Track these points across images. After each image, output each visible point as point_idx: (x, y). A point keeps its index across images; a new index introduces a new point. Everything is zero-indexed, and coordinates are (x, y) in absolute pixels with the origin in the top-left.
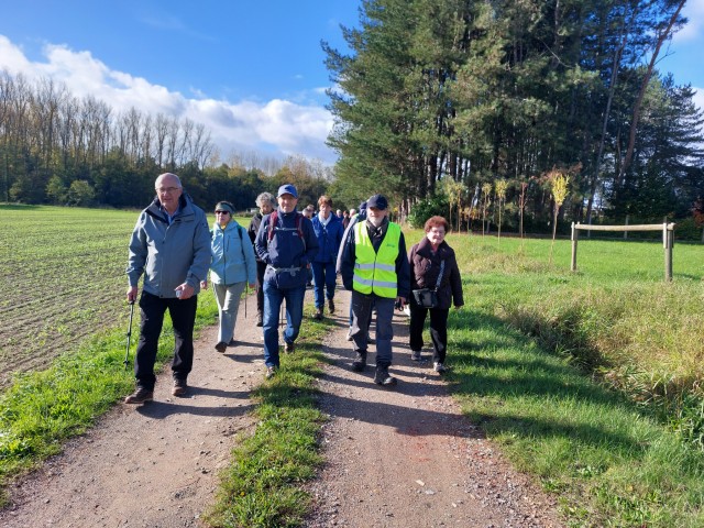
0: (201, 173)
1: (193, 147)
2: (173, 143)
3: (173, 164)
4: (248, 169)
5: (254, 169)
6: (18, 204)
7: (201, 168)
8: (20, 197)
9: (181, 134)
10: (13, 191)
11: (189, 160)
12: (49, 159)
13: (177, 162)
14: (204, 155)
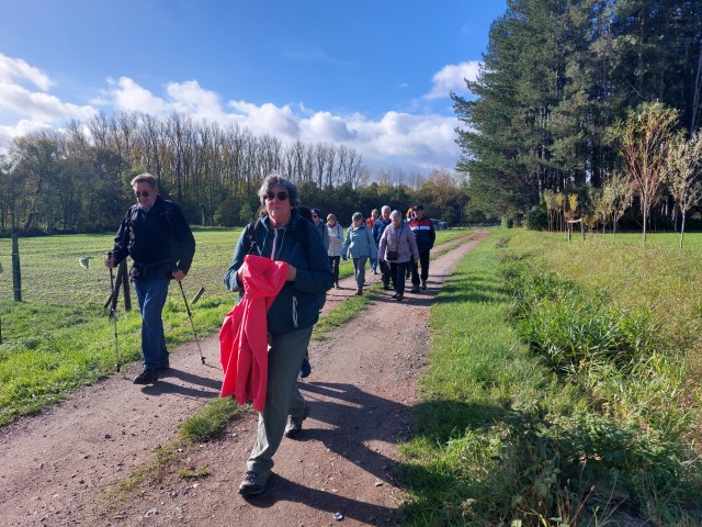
0: (354, 193)
1: (347, 171)
2: (330, 169)
3: (331, 187)
4: (395, 185)
5: (401, 185)
6: (219, 227)
7: (354, 187)
8: (220, 221)
9: (337, 160)
10: (216, 217)
11: (344, 181)
12: (237, 189)
13: (335, 185)
14: (357, 175)
